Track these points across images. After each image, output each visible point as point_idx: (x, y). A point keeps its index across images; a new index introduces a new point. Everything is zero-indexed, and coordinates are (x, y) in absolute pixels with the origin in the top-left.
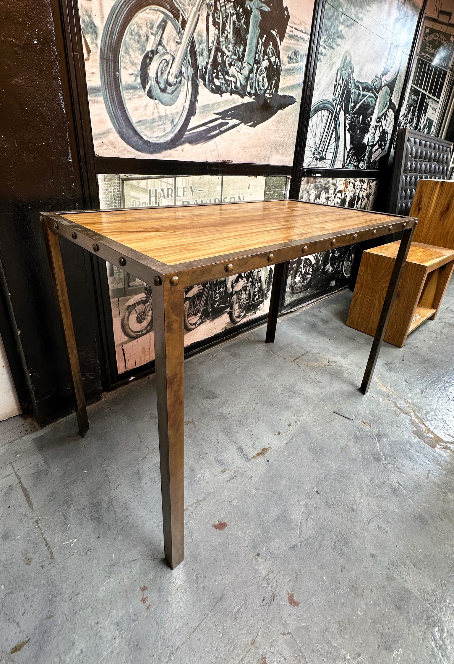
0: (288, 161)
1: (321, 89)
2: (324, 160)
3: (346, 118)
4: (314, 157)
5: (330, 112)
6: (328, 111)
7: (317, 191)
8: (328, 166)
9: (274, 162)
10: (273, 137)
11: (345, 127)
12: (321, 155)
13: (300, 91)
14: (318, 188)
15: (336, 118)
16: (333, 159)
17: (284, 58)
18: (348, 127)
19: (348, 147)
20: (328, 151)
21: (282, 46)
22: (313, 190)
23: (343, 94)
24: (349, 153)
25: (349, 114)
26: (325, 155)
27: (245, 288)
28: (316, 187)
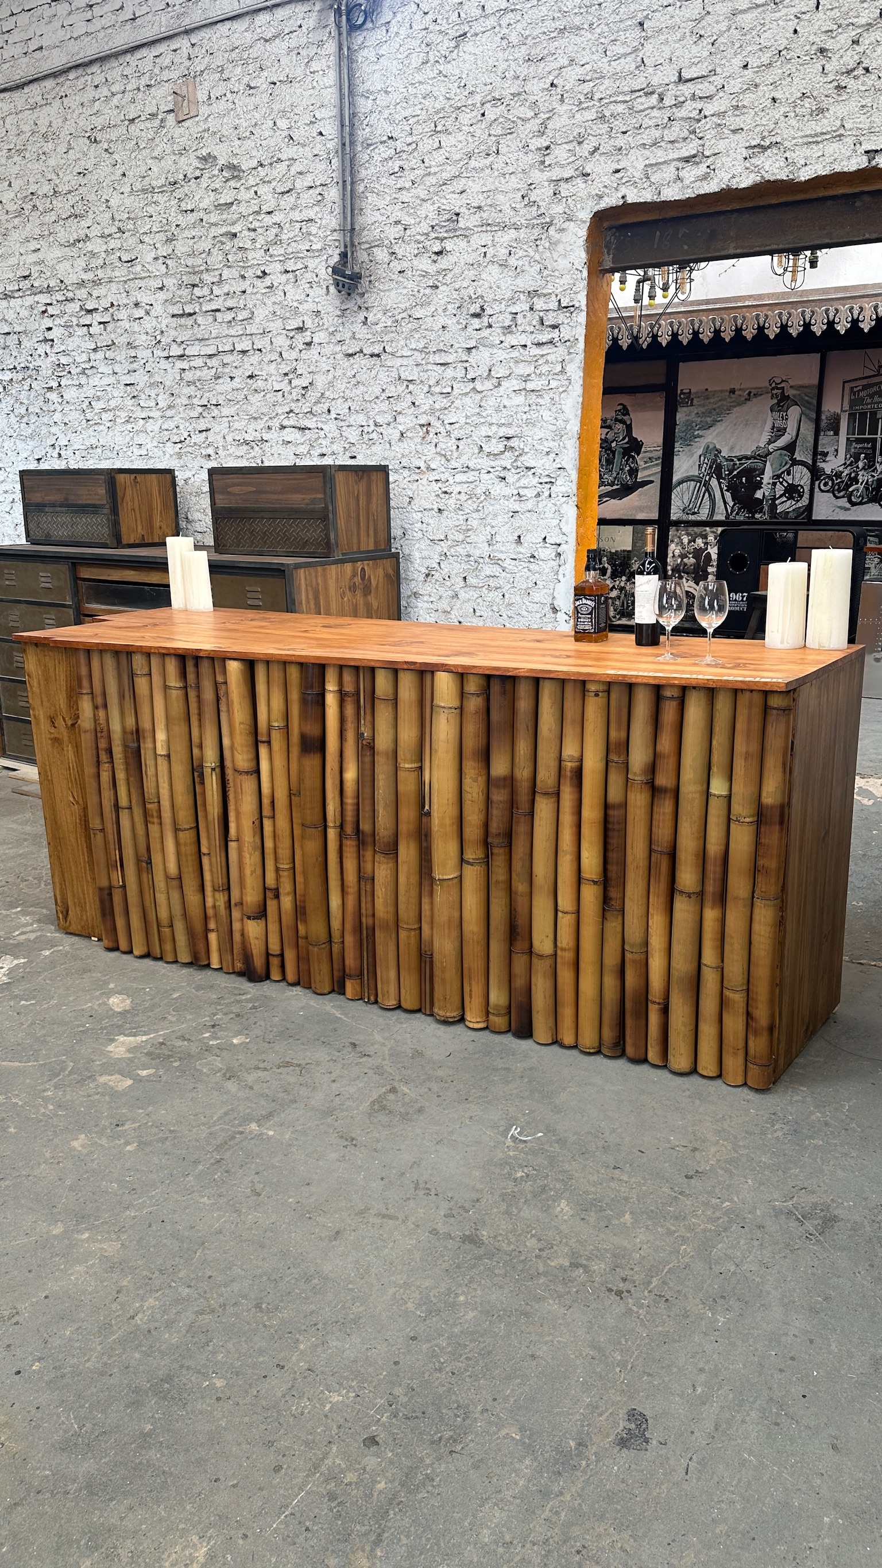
0: (655, 516)
1: (683, 470)
2: (698, 515)
3: (720, 483)
4: (684, 513)
5: (697, 482)
6: (694, 481)
7: (690, 538)
8: (704, 519)
9: (640, 516)
10: (636, 504)
11: (721, 489)
12: (693, 511)
13: (659, 475)
15: (707, 484)
16: (710, 513)
17: (641, 463)
18: (725, 489)
19: (731, 504)
20: (701, 507)
21: (638, 458)
22: (685, 537)
23: (711, 467)
24: (732, 508)
25: (724, 479)
26: (698, 510)
27: (619, 597)
28: (688, 534)
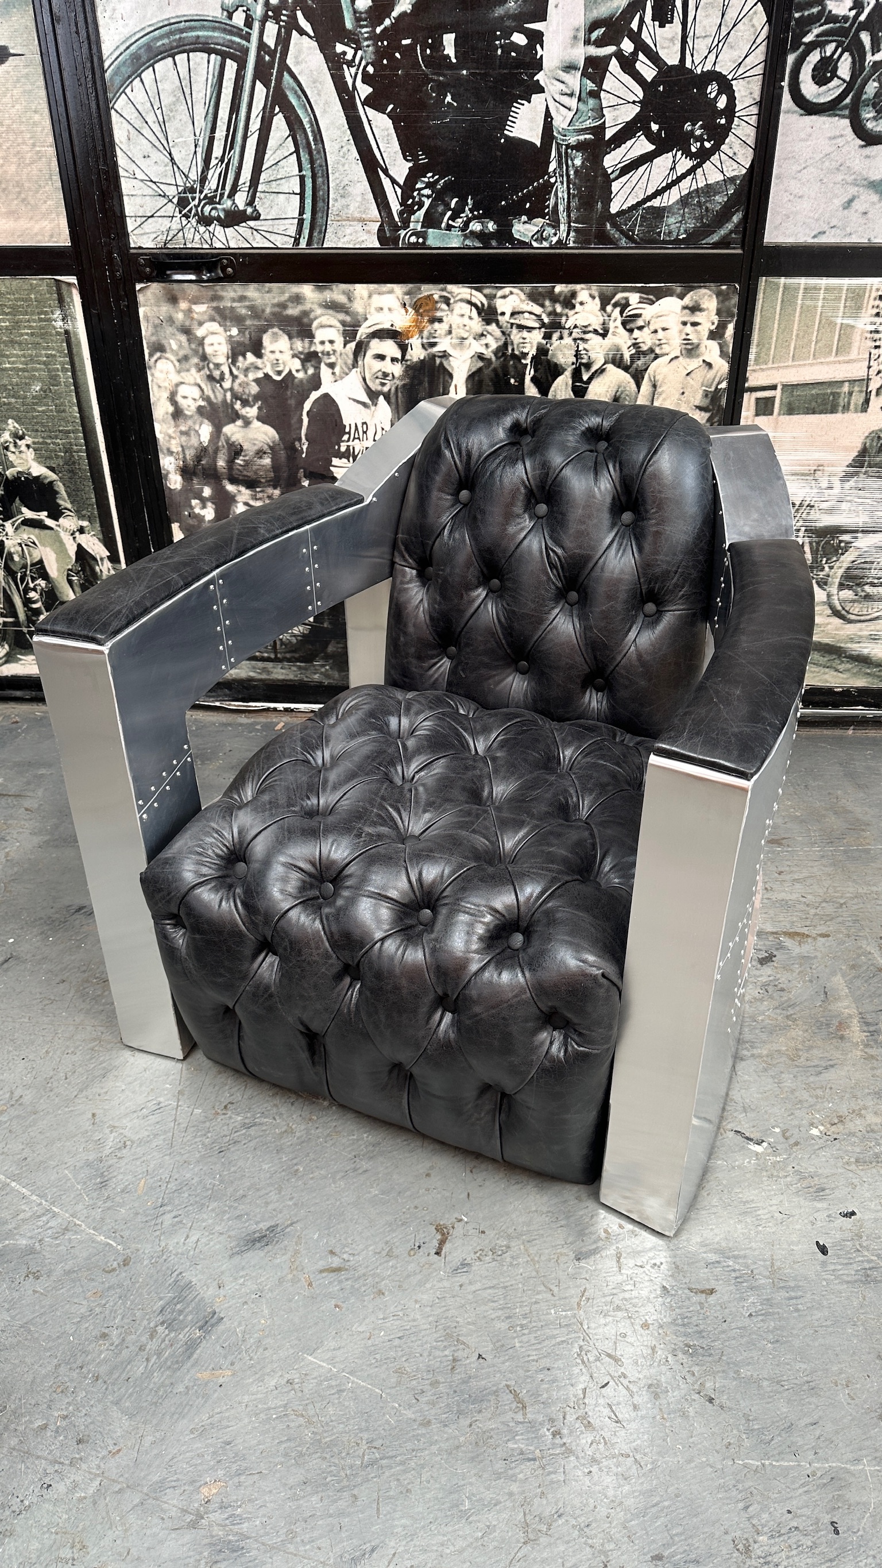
2: (252, 223)
4: (187, 216)
5: (224, 56)
6: (209, 51)
7: (234, 331)
8: (284, 243)
11: (346, 95)
12: (228, 204)
14: (238, 320)
16: (307, 216)
18: (364, 91)
20: (260, 188)
22: (214, 326)
24: (408, 188)
26: (251, 203)
